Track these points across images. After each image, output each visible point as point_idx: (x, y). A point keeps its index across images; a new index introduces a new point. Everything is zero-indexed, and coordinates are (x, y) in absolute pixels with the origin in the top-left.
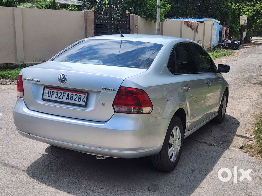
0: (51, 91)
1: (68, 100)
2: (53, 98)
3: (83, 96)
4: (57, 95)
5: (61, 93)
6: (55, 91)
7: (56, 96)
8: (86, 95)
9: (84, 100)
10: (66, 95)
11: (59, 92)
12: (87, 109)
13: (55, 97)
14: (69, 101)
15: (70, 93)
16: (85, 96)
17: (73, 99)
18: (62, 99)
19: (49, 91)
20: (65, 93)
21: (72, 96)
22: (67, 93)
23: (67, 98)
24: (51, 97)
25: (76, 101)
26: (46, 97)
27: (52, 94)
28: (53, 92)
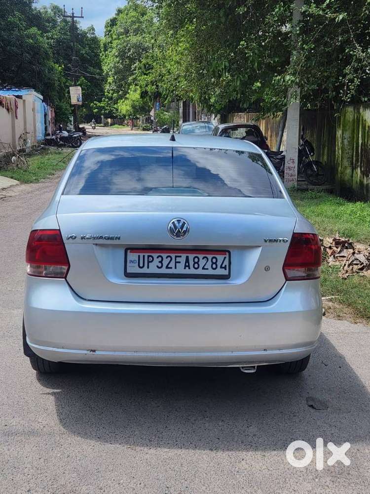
0: (144, 256)
1: (189, 268)
2: (153, 268)
3: (220, 258)
4: (161, 262)
5: (169, 259)
6: (155, 255)
7: (160, 265)
8: (227, 256)
9: (223, 266)
10: (183, 260)
11: (164, 255)
12: (231, 282)
13: (158, 267)
14: (192, 271)
15: (191, 257)
16: (225, 258)
17: (201, 266)
18: (176, 268)
19: (139, 256)
20: (180, 257)
21: (196, 260)
22: (184, 256)
23: (187, 266)
24: (148, 267)
25: (207, 269)
26: (133, 269)
27: (149, 262)
28: (150, 258)
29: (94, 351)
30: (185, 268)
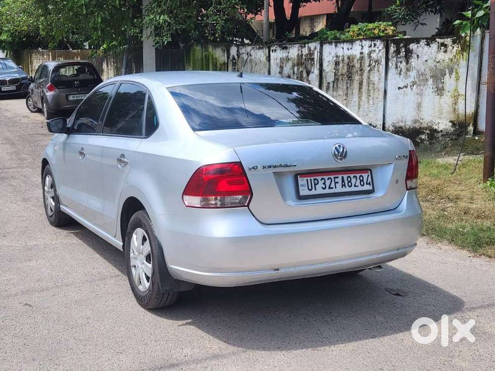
0: (311, 180)
1: (345, 187)
2: (319, 190)
3: (365, 176)
4: (324, 184)
5: (330, 180)
6: (319, 178)
7: (324, 186)
8: (369, 174)
9: (368, 182)
10: (339, 180)
11: (326, 177)
12: (375, 195)
13: (322, 188)
14: (347, 189)
15: (345, 176)
16: (368, 175)
17: (353, 184)
18: (336, 188)
19: (307, 180)
20: (338, 177)
21: (349, 179)
22: (340, 177)
23: (344, 185)
24: (315, 189)
25: (358, 186)
26: (304, 191)
27: (315, 185)
28: (316, 181)
29: (278, 270)
30: (342, 187)
